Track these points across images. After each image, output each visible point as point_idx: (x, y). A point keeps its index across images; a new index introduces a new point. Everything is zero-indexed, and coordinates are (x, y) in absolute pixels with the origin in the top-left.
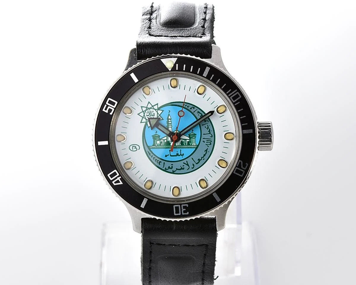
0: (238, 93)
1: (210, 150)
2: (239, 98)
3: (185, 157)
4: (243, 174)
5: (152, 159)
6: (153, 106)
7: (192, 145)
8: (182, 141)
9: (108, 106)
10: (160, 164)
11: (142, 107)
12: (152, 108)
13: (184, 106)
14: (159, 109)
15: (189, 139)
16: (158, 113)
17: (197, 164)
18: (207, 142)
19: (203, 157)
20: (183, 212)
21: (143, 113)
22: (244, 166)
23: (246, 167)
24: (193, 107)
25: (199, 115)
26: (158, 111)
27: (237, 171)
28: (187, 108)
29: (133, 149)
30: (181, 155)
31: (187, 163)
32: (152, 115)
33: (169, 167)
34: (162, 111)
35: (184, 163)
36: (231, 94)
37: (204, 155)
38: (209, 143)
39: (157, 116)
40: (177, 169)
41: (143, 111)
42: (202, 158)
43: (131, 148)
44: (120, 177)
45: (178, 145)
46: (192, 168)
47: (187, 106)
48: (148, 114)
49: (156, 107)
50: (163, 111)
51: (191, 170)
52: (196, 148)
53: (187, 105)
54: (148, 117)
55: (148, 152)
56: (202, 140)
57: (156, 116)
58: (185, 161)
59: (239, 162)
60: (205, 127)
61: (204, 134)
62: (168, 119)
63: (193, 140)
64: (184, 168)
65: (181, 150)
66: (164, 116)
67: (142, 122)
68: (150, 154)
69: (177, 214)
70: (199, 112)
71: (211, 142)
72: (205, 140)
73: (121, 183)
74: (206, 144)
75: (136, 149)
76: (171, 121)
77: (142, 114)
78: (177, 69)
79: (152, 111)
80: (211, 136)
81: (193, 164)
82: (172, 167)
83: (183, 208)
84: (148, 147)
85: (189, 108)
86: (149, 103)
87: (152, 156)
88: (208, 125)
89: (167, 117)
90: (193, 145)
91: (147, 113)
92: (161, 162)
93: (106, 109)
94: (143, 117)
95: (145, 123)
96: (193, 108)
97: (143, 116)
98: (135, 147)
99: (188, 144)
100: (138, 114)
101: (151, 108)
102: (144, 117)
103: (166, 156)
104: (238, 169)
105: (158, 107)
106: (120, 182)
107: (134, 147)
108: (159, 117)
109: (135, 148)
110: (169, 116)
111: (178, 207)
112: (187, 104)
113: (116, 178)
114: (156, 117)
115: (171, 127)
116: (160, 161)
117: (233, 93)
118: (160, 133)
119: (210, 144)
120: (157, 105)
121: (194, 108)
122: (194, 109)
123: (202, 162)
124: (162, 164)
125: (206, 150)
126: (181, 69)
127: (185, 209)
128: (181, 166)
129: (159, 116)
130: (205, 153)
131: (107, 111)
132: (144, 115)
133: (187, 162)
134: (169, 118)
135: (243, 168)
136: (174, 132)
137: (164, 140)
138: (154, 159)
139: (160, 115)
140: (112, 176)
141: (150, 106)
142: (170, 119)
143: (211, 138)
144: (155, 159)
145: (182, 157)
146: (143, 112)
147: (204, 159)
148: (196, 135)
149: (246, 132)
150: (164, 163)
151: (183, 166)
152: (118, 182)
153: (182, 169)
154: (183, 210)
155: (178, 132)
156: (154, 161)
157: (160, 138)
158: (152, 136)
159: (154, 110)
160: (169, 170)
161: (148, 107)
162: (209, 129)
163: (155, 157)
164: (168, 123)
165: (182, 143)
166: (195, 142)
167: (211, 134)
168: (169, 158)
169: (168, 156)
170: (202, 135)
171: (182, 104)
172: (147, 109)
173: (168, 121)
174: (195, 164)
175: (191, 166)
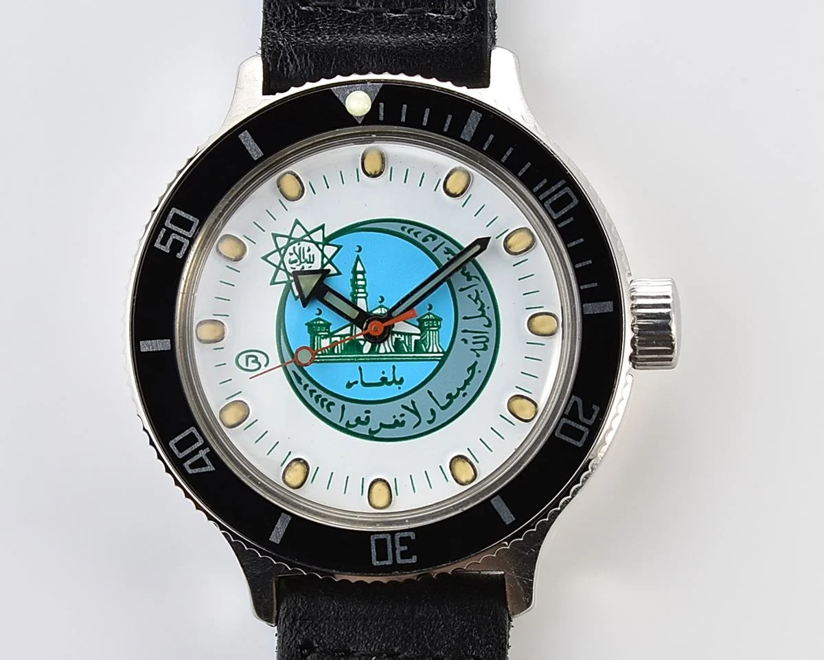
0: (567, 190)
1: (483, 366)
2: (572, 206)
3: (406, 388)
4: (584, 439)
5: (306, 394)
6: (308, 234)
7: (430, 350)
8: (397, 339)
9: (169, 232)
10: (329, 410)
11: (275, 236)
12: (307, 238)
13: (405, 233)
14: (327, 241)
16: (324, 256)
18: (474, 343)
19: (463, 388)
20: (398, 557)
21: (277, 253)
22: (588, 415)
23: (594, 417)
24: (430, 236)
26: (326, 247)
27: (566, 430)
28: (415, 238)
29: (247, 365)
30: (394, 380)
31: (412, 408)
32: (306, 261)
33: (358, 420)
34: (336, 249)
35: (403, 406)
36: (548, 193)
37: (467, 382)
38: (482, 346)
39: (322, 262)
40: (382, 425)
41: (280, 247)
42: (459, 390)
43: (242, 360)
44: (208, 450)
45: (386, 353)
46: (430, 422)
47: (412, 232)
48: (294, 257)
49: (317, 237)
50: (339, 247)
51: (425, 427)
52: (442, 362)
53: (412, 229)
54: (294, 265)
55: (294, 372)
56: (460, 335)
57: (317, 266)
58: (406, 401)
59: (571, 402)
60: (469, 296)
61: (465, 318)
62: (355, 272)
63: (431, 335)
64: (403, 422)
65: (394, 367)
66: (344, 263)
67: (276, 281)
68: (299, 379)
69: (383, 563)
70: (448, 251)
71: (488, 342)
73: (211, 468)
74: (472, 350)
75: (257, 366)
76: (364, 280)
77: (276, 258)
78: (381, 118)
79: (306, 249)
80: (487, 324)
81: (432, 410)
82: (368, 418)
83: (401, 545)
85: (419, 239)
86: (297, 222)
87: (306, 386)
88: (476, 291)
89: (353, 264)
90: (433, 352)
91: (291, 254)
92: (332, 404)
93: (164, 242)
94: (278, 268)
95: (284, 284)
96: (430, 239)
97: (280, 265)
98: (254, 359)
99: (418, 349)
100: (265, 258)
101: (302, 239)
102: (282, 266)
103: (349, 385)
104: (569, 422)
105: (326, 236)
106: (206, 465)
107: (252, 359)
108: (329, 267)
109: (253, 362)
110: (359, 264)
111: (385, 540)
112: (412, 227)
113: (196, 452)
114: (318, 268)
115: (365, 298)
116: (329, 401)
117: (554, 189)
118: (328, 316)
119: (485, 348)
120: (321, 231)
121: (434, 238)
122: (433, 240)
123: (459, 403)
124: (336, 409)
125: (473, 368)
126: (392, 119)
127: (405, 548)
128: (394, 417)
129: (327, 264)
130: (469, 376)
131: (166, 249)
132: (282, 261)
133: (413, 403)
134: (359, 268)
135: (585, 421)
136: (375, 312)
137: (343, 337)
138: (311, 396)
139: (330, 261)
140: (181, 446)
141: (298, 233)
142: (363, 273)
143: (486, 329)
144: (314, 394)
145: (399, 388)
146: (279, 250)
147: (465, 395)
148: (440, 320)
149: (594, 308)
150: (343, 407)
151: (402, 415)
152: (200, 463)
153: (397, 424)
154: (400, 549)
155: (384, 311)
156: (312, 401)
157: (331, 331)
158: (306, 324)
159: (312, 246)
160: (357, 429)
161: (293, 236)
162: (480, 301)
163: (315, 388)
164: (355, 286)
165: (398, 346)
166: (438, 341)
167: (488, 318)
168: (358, 392)
169: (355, 385)
170: (460, 320)
171: (397, 227)
172: (292, 240)
173: (355, 279)
174: (437, 409)
175: (426, 416)
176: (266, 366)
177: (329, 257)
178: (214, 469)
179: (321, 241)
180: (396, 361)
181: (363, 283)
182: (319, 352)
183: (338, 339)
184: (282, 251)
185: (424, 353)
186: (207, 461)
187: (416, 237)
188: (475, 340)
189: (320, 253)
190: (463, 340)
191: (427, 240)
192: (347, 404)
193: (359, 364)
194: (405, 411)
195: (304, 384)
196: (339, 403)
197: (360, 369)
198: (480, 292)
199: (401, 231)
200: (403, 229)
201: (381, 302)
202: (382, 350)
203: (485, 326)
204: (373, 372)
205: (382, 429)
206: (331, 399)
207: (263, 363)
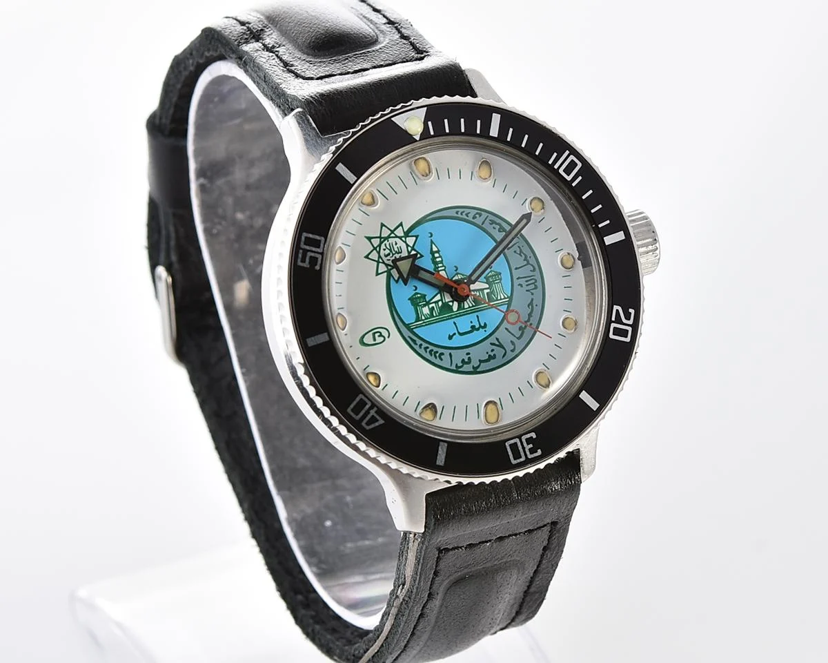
0: (572, 157)
1: (538, 301)
2: (577, 169)
3: (489, 330)
4: (630, 335)
5: (422, 351)
6: (393, 232)
7: (499, 298)
8: (474, 295)
9: (305, 251)
10: (442, 360)
11: (370, 239)
12: (393, 235)
13: (459, 215)
14: (407, 234)
15: (487, 286)
16: (408, 246)
17: (519, 338)
18: (527, 285)
19: (529, 320)
20: (528, 453)
21: (375, 251)
22: (628, 317)
23: (633, 317)
24: (477, 213)
25: (494, 228)
26: (407, 238)
27: (616, 331)
28: (467, 218)
30: (480, 326)
31: (498, 343)
32: (396, 252)
33: (463, 361)
34: (414, 238)
35: (492, 344)
36: (559, 163)
38: (533, 286)
39: (408, 250)
40: (481, 361)
41: (375, 246)
42: (526, 322)
44: (375, 409)
46: (512, 351)
47: (464, 214)
48: (387, 252)
49: (400, 232)
50: (417, 237)
51: (510, 355)
52: (509, 304)
53: (463, 212)
54: (388, 258)
55: (409, 337)
56: (516, 282)
57: (405, 254)
58: (493, 339)
59: (614, 310)
61: (516, 269)
62: (432, 253)
63: (497, 287)
64: (494, 355)
65: (478, 317)
66: (423, 248)
67: (379, 272)
68: (414, 341)
69: (518, 461)
70: (492, 222)
71: (535, 282)
72: (522, 281)
73: (381, 422)
74: (527, 291)
75: (382, 339)
76: (440, 257)
77: (375, 255)
78: (432, 133)
79: (394, 244)
80: (532, 269)
81: (512, 342)
82: (469, 358)
83: (528, 444)
84: (407, 326)
85: (470, 218)
86: (382, 225)
87: (421, 345)
88: (519, 247)
89: (430, 247)
90: (501, 299)
91: (385, 250)
92: (442, 354)
93: (303, 261)
95: (386, 273)
96: (478, 216)
98: (379, 334)
99: (490, 299)
100: (367, 257)
101: (389, 237)
103: (450, 337)
104: (616, 325)
105: (405, 230)
106: (378, 421)
108: (413, 252)
109: (379, 336)
110: (433, 246)
111: (516, 443)
112: (462, 210)
113: (368, 412)
114: (407, 255)
115: (444, 270)
116: (440, 352)
117: (562, 159)
118: (423, 289)
119: (536, 288)
120: (401, 227)
121: (480, 215)
122: (480, 216)
123: (528, 331)
124: (446, 357)
125: (531, 304)
126: (440, 132)
127: (531, 446)
128: (487, 353)
129: (411, 251)
130: (530, 310)
131: (306, 265)
132: (380, 257)
133: (497, 339)
134: (435, 249)
135: (627, 322)
136: (454, 279)
137: (436, 302)
138: (426, 352)
139: (413, 249)
140: (356, 410)
141: (386, 233)
142: (438, 252)
143: (533, 273)
144: (428, 350)
145: (485, 331)
146: (375, 249)
147: (531, 325)
150: (450, 354)
151: (492, 350)
152: (373, 420)
153: (491, 358)
154: (528, 447)
156: (427, 356)
157: (427, 300)
158: (409, 299)
159: (397, 239)
160: (464, 369)
161: (382, 236)
162: (524, 254)
163: (427, 345)
164: (435, 263)
165: (476, 301)
166: (503, 290)
167: (532, 265)
168: (458, 341)
169: (454, 336)
170: (513, 271)
171: (452, 213)
172: (383, 239)
173: (434, 258)
174: (514, 340)
175: (509, 347)
176: (389, 337)
177: (412, 246)
178: (383, 422)
179: (403, 235)
180: (477, 311)
181: (440, 259)
182: (423, 318)
183: (434, 305)
184: (378, 249)
185: (495, 301)
186: (378, 417)
187: (468, 216)
188: (527, 283)
189: (404, 244)
190: (519, 285)
191: (476, 217)
192: (452, 352)
193: (453, 320)
194: (494, 347)
195: (419, 344)
196: (447, 352)
197: (455, 323)
198: (522, 248)
199: (456, 215)
200: (457, 213)
201: (456, 271)
202: (466, 306)
203: (531, 271)
204: (464, 323)
205: (482, 364)
206: (441, 351)
207: (386, 336)
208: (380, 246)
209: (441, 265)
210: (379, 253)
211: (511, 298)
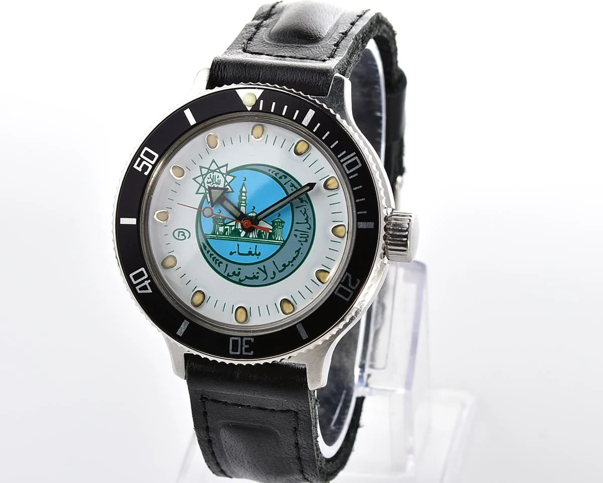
0: (356, 158)
1: (304, 251)
2: (357, 167)
3: (261, 258)
4: (350, 297)
5: (208, 256)
6: (219, 168)
7: (277, 239)
8: (259, 231)
9: (142, 160)
10: (219, 266)
11: (201, 167)
12: (218, 170)
13: (270, 173)
14: (228, 173)
15: (272, 228)
16: (226, 181)
17: (280, 271)
18: (300, 237)
19: (292, 262)
20: (244, 351)
21: (201, 177)
22: (354, 283)
23: (357, 285)
24: (284, 176)
25: (292, 190)
26: (227, 176)
27: (341, 291)
29: (179, 237)
30: (256, 254)
31: (263, 269)
32: (216, 183)
33: (234, 273)
34: (232, 178)
35: (259, 268)
36: (345, 159)
37: (294, 259)
38: (305, 239)
39: (224, 185)
40: (246, 277)
41: (203, 174)
42: (289, 262)
43: (176, 234)
44: (149, 281)
46: (272, 278)
47: (274, 173)
48: (210, 180)
49: (223, 170)
50: (234, 177)
51: (269, 281)
52: (282, 246)
53: (274, 171)
54: (209, 185)
55: (203, 244)
56: (293, 232)
57: (221, 186)
58: (261, 266)
59: (346, 276)
60: (301, 211)
61: (297, 223)
62: (241, 192)
63: (278, 231)
64: (258, 277)
65: (256, 246)
66: (236, 186)
67: (199, 192)
68: (205, 247)
69: (235, 353)
70: (293, 185)
71: (308, 238)
72: (298, 233)
73: (150, 291)
74: (299, 241)
75: (184, 238)
76: (245, 196)
77: (200, 180)
78: (261, 109)
79: (217, 176)
80: (309, 227)
81: (274, 272)
82: (239, 273)
83: (246, 344)
84: (204, 235)
85: (277, 177)
86: (214, 161)
87: (208, 252)
88: (305, 209)
89: (241, 187)
90: (278, 240)
91: (208, 178)
92: (222, 263)
93: (138, 166)
94: (201, 185)
95: (203, 195)
96: (283, 177)
97: (202, 183)
99: (270, 237)
100: (194, 179)
101: (215, 171)
102: (203, 185)
103: (231, 254)
104: (343, 287)
105: (228, 170)
106: (148, 289)
107: (182, 233)
108: (228, 187)
109: (182, 235)
110: (244, 187)
111: (238, 340)
113: (143, 281)
114: (223, 187)
115: (245, 206)
117: (349, 157)
118: (224, 214)
119: (306, 241)
120: (226, 167)
121: (286, 177)
122: (285, 178)
123: (289, 269)
124: (223, 266)
125: (298, 251)
126: (267, 109)
127: (248, 346)
128: (253, 273)
129: (227, 185)
130: (296, 255)
131: (140, 169)
132: (203, 182)
133: (264, 267)
134: (244, 190)
135: (352, 287)
136: (249, 215)
137: (231, 226)
139: (229, 184)
140: (136, 277)
141: (214, 167)
142: (245, 192)
143: (308, 230)
144: (212, 256)
145: (258, 258)
146: (202, 175)
147: (292, 265)
148: (284, 222)
149: (362, 225)
150: (227, 265)
151: (258, 273)
152: (145, 288)
153: (255, 277)
154: (245, 346)
155: (254, 215)
156: (211, 260)
157: (225, 223)
158: (212, 218)
159: (220, 175)
160: (233, 278)
161: (210, 168)
162: (307, 215)
163: (213, 253)
164: (241, 199)
165: (260, 235)
166: (282, 234)
167: (309, 225)
168: (236, 258)
169: (234, 254)
170: (294, 224)
171: (266, 169)
172: (210, 171)
173: (241, 196)
174: (276, 271)
175: (271, 275)
176: (188, 238)
177: (228, 182)
179: (225, 173)
180: (258, 243)
182: (218, 234)
183: (228, 227)
184: (204, 176)
185: (273, 240)
186: (149, 287)
188: (301, 236)
189: (224, 179)
190: (295, 235)
191: (282, 178)
192: (229, 263)
193: (238, 242)
194: (259, 271)
195: (207, 250)
196: (225, 262)
197: (238, 245)
198: (307, 210)
199: (268, 172)
200: (269, 170)
201: (253, 210)
202: (251, 236)
203: (307, 228)
204: (245, 247)
205: (247, 279)
206: (221, 260)
207: (187, 237)
208: (206, 175)
209: (244, 202)
210: (204, 179)
211: (285, 242)
